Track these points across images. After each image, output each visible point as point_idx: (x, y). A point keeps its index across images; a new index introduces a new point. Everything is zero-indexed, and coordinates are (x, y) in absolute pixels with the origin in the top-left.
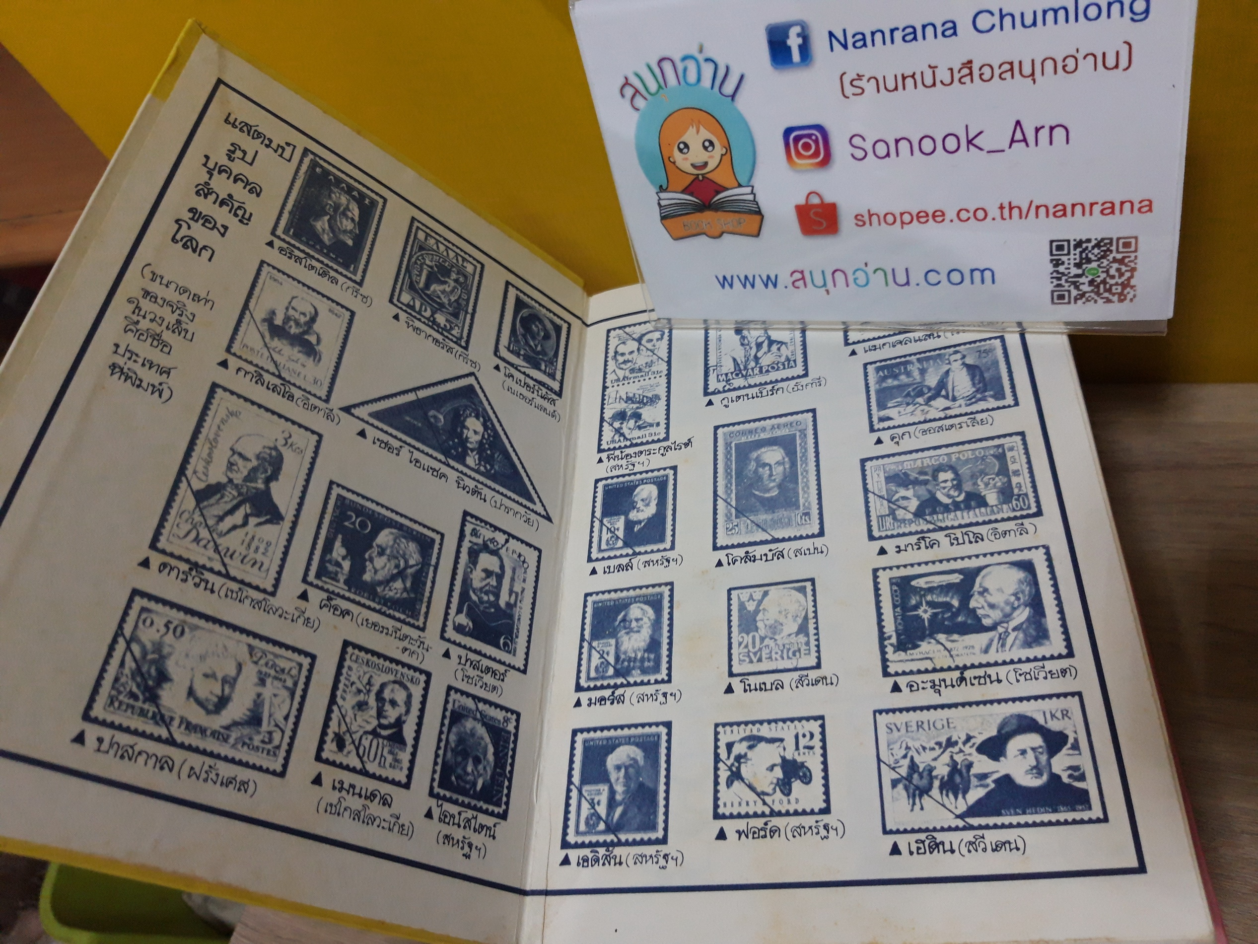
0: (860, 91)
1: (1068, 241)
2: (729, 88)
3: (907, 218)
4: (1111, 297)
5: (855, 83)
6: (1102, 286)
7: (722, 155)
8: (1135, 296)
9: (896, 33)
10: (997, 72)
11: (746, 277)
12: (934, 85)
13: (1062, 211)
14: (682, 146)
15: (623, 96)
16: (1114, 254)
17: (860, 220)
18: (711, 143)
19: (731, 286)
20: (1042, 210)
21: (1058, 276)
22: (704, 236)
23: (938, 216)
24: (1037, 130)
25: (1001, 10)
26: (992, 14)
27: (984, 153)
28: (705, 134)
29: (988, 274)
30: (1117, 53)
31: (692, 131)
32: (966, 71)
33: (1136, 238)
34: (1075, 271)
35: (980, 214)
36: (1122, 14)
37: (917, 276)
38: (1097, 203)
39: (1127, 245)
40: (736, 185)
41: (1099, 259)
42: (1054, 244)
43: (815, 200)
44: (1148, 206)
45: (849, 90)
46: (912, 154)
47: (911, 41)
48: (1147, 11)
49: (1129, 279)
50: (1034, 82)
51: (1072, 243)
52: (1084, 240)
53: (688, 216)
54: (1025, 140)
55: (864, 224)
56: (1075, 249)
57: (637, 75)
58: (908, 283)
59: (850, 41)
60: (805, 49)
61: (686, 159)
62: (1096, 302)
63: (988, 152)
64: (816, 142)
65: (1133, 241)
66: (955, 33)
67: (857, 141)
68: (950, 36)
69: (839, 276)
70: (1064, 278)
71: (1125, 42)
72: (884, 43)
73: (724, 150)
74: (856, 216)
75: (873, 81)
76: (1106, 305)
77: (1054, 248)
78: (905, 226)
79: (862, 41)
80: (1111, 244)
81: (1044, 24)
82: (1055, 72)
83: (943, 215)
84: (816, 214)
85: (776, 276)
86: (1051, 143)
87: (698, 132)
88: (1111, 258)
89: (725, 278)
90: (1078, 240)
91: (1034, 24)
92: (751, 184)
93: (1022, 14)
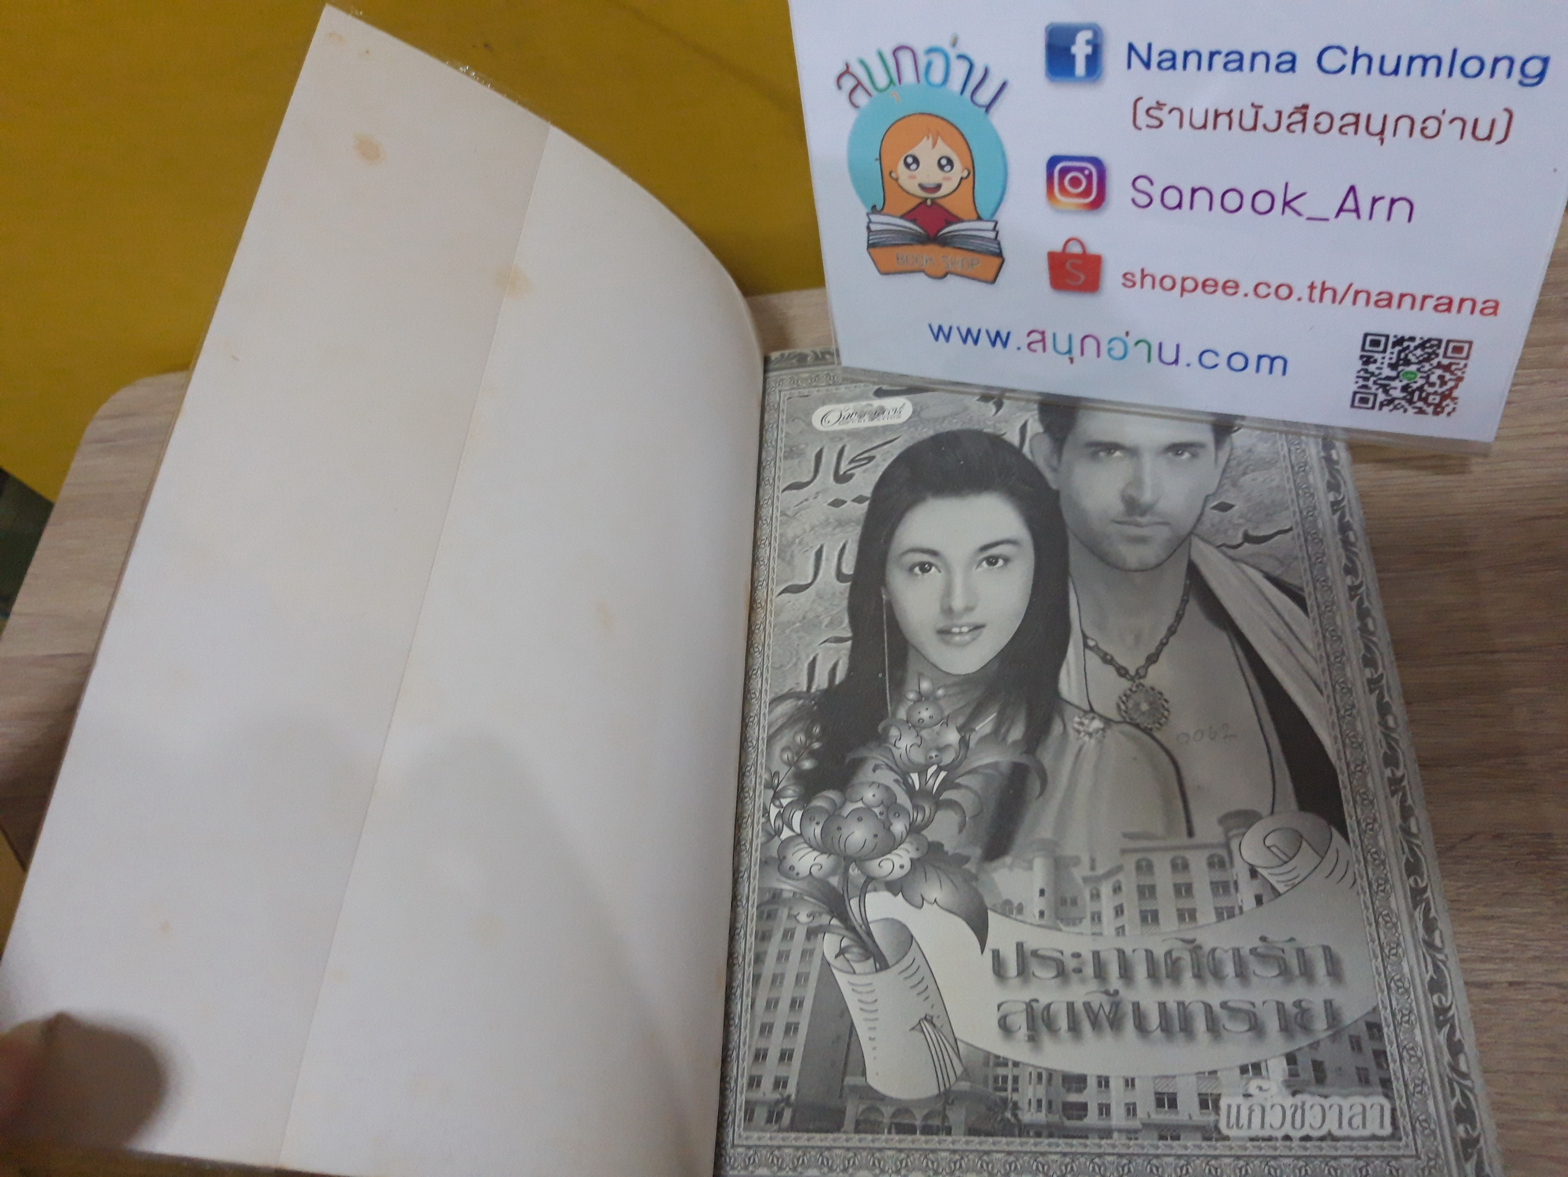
0: (1157, 123)
1: (1387, 337)
2: (984, 96)
3: (1189, 284)
4: (1425, 408)
5: (1152, 112)
6: (1417, 394)
7: (962, 179)
8: (1454, 409)
9: (1216, 58)
10: (1337, 123)
11: (969, 331)
12: (1254, 128)
13: (1386, 300)
14: (910, 160)
15: (839, 87)
16: (1440, 358)
17: (1128, 279)
18: (950, 162)
19: (947, 338)
20: (1362, 297)
21: (1365, 374)
22: (922, 276)
23: (1230, 287)
24: (1375, 201)
25: (1356, 49)
26: (1344, 52)
27: (1302, 219)
28: (943, 149)
29: (1279, 364)
30: (1493, 122)
31: (926, 143)
32: (1298, 117)
33: (1470, 343)
34: (1387, 372)
35: (1284, 292)
36: (1509, 75)
37: (1189, 355)
38: (1431, 297)
39: (1458, 350)
40: (975, 216)
41: (1420, 362)
42: (1369, 338)
43: (1075, 249)
44: (1493, 308)
45: (1142, 119)
46: (1211, 208)
47: (1234, 70)
48: (1542, 75)
49: (1451, 390)
50: (1382, 143)
51: (1391, 340)
52: (1407, 337)
53: (905, 247)
54: (1357, 210)
55: (1134, 284)
56: (1394, 345)
57: (862, 63)
58: (1176, 362)
59: (1155, 59)
60: (1094, 61)
61: (913, 177)
62: (1405, 411)
63: (1309, 219)
64: (1089, 177)
65: (1466, 346)
66: (1292, 69)
67: (1142, 184)
68: (1287, 71)
69: (1090, 344)
70: (1372, 379)
71: (1507, 110)
72: (1199, 68)
73: (965, 173)
74: (1125, 275)
75: (1176, 114)
76: (1416, 415)
77: (1368, 343)
78: (1186, 294)
79: (1170, 61)
80: (1439, 346)
81: (1409, 73)
82: (1411, 134)
83: (1237, 286)
84: (1074, 266)
85: (1009, 334)
86: (1389, 218)
87: (934, 145)
88: (1435, 362)
89: (940, 328)
90: (1399, 337)
91: (1396, 71)
92: (995, 218)
93: (1383, 58)
